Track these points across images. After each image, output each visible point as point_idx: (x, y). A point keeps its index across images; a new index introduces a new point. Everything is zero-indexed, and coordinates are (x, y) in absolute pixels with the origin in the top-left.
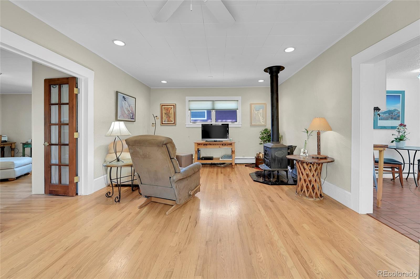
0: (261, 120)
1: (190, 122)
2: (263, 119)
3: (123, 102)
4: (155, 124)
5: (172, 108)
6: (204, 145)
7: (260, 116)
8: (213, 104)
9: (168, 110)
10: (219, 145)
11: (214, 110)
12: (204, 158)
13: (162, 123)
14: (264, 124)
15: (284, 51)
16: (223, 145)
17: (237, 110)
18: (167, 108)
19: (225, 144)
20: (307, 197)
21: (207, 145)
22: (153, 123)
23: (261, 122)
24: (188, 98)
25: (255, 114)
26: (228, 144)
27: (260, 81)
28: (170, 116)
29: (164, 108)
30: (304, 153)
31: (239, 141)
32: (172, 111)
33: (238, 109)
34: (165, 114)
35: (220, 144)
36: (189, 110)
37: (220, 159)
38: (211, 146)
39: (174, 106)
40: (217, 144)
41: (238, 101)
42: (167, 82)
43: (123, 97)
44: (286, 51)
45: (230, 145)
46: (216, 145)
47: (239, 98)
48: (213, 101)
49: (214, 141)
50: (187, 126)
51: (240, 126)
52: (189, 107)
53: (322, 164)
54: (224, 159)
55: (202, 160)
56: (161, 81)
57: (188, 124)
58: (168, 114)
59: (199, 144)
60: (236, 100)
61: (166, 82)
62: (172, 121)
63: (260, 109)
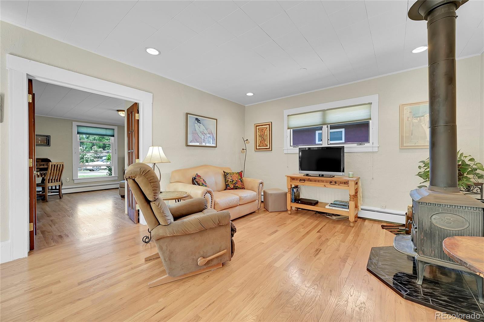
1: (290, 146)
3: (196, 125)
4: (246, 149)
5: (267, 129)
6: (300, 180)
8: (324, 116)
9: (263, 131)
10: (324, 182)
11: (326, 126)
13: (256, 149)
16: (331, 182)
17: (370, 121)
18: (262, 129)
19: (336, 182)
21: (304, 180)
22: (243, 148)
24: (287, 112)
26: (341, 183)
28: (265, 138)
29: (258, 129)
31: (373, 179)
32: (267, 132)
33: (370, 119)
34: (260, 136)
35: (327, 182)
36: (288, 129)
37: (327, 207)
38: (311, 182)
39: (270, 125)
40: (321, 181)
41: (371, 104)
42: (254, 94)
43: (197, 119)
45: (345, 184)
46: (319, 181)
47: (374, 99)
48: (324, 111)
50: (285, 152)
51: (376, 149)
52: (288, 124)
54: (334, 208)
56: (246, 94)
57: (287, 148)
58: (263, 136)
59: (293, 179)
60: (367, 103)
61: (252, 94)
62: (267, 145)
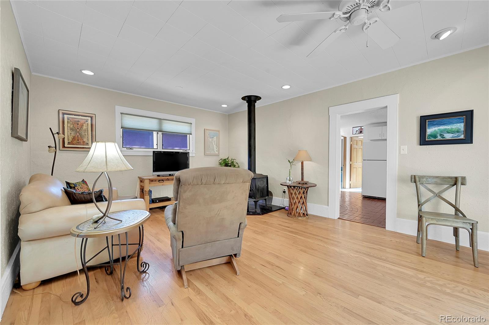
0: (215, 149)
1: (123, 147)
2: (217, 148)
4: (55, 147)
5: (87, 121)
6: (159, 181)
7: (214, 144)
8: (160, 124)
9: (79, 123)
11: (161, 133)
12: (158, 201)
13: (64, 147)
14: (218, 153)
15: (282, 87)
18: (78, 120)
20: (302, 217)
21: (163, 180)
22: (50, 145)
23: (215, 150)
24: (119, 109)
25: (210, 142)
27: (223, 106)
28: (83, 134)
29: (68, 119)
30: (289, 180)
32: (87, 126)
33: (191, 134)
34: (72, 129)
36: (121, 128)
38: (168, 182)
41: (191, 123)
42: (95, 74)
44: (284, 87)
47: (193, 121)
48: (159, 119)
49: (170, 175)
51: (194, 155)
52: (121, 123)
53: (308, 188)
55: (156, 202)
56: (81, 70)
58: (78, 130)
59: (151, 180)
60: (189, 122)
61: (92, 74)
63: (214, 136)
